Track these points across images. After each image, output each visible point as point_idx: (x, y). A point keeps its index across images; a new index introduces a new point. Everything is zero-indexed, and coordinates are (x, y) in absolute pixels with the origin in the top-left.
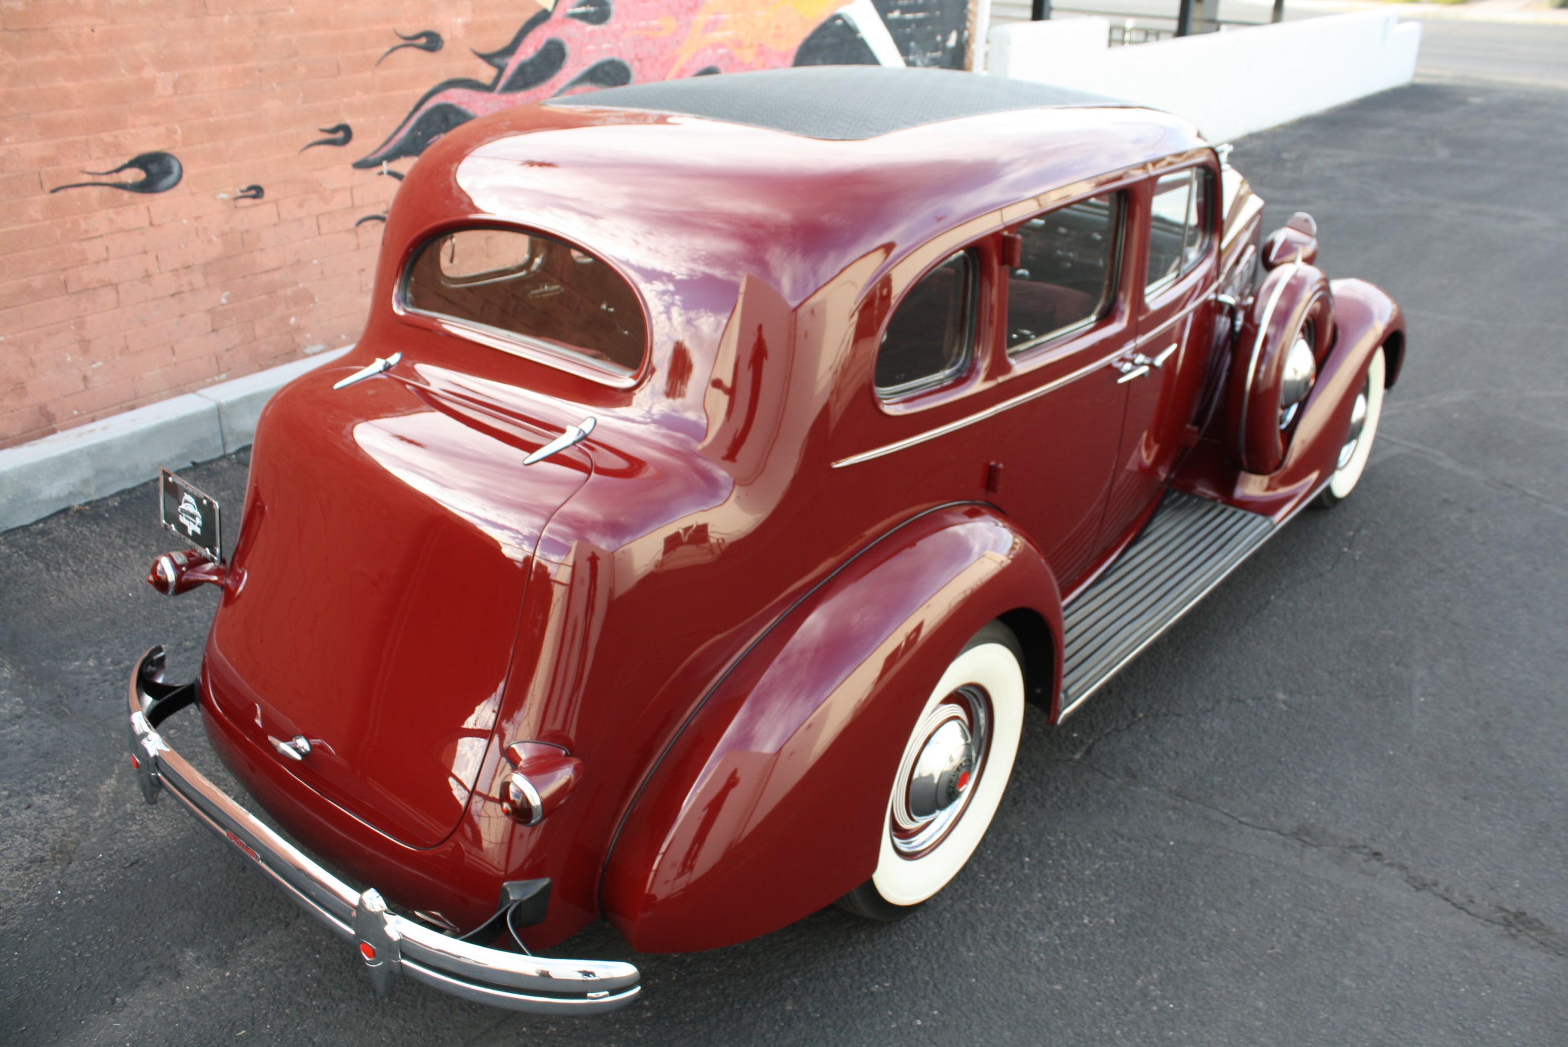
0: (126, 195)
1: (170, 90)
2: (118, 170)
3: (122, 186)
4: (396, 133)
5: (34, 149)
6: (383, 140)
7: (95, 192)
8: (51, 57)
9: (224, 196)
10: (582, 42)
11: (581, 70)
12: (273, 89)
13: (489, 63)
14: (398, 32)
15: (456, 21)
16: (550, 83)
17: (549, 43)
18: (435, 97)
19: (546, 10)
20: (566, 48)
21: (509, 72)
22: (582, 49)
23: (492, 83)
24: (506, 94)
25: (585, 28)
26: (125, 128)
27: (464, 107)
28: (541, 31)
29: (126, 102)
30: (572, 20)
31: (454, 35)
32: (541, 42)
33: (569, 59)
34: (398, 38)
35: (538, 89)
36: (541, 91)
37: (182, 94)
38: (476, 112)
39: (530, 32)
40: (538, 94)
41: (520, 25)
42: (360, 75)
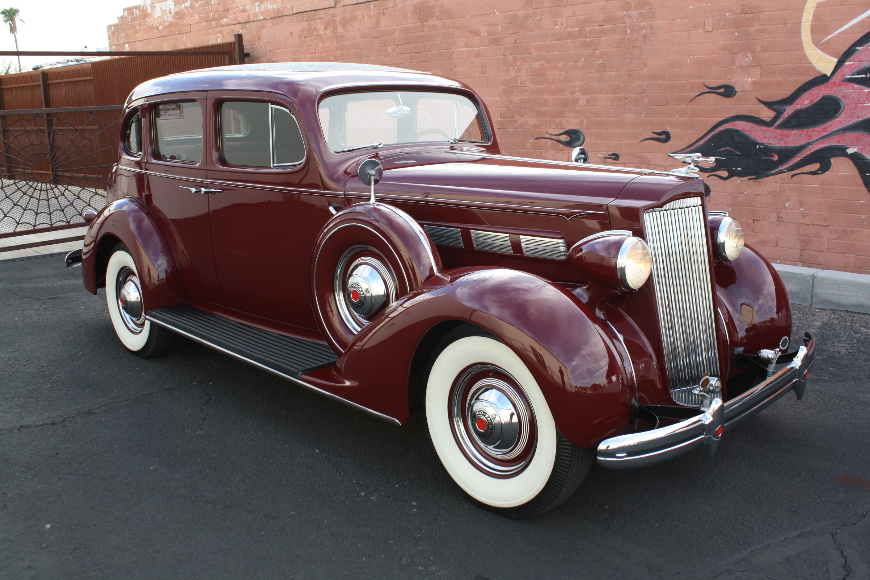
0: (561, 146)
1: (584, 104)
2: (560, 135)
3: (560, 141)
4: (697, 141)
5: (533, 121)
6: (688, 144)
7: (550, 142)
8: (544, 86)
9: (601, 156)
10: (859, 100)
11: (854, 121)
12: (631, 108)
13: (770, 108)
14: (706, 84)
15: (747, 80)
16: (823, 126)
17: (825, 98)
18: (726, 124)
19: (825, 76)
20: (842, 103)
21: (785, 115)
22: (858, 105)
23: (771, 121)
24: (782, 129)
25: (863, 90)
26: (565, 117)
27: (747, 133)
28: (818, 90)
29: (566, 107)
30: (849, 84)
31: (744, 88)
32: (817, 97)
33: (844, 112)
34: (705, 88)
35: (810, 130)
36: (813, 131)
37: (589, 106)
38: (755, 138)
39: (808, 90)
40: (810, 133)
41: (800, 85)
42: (679, 106)
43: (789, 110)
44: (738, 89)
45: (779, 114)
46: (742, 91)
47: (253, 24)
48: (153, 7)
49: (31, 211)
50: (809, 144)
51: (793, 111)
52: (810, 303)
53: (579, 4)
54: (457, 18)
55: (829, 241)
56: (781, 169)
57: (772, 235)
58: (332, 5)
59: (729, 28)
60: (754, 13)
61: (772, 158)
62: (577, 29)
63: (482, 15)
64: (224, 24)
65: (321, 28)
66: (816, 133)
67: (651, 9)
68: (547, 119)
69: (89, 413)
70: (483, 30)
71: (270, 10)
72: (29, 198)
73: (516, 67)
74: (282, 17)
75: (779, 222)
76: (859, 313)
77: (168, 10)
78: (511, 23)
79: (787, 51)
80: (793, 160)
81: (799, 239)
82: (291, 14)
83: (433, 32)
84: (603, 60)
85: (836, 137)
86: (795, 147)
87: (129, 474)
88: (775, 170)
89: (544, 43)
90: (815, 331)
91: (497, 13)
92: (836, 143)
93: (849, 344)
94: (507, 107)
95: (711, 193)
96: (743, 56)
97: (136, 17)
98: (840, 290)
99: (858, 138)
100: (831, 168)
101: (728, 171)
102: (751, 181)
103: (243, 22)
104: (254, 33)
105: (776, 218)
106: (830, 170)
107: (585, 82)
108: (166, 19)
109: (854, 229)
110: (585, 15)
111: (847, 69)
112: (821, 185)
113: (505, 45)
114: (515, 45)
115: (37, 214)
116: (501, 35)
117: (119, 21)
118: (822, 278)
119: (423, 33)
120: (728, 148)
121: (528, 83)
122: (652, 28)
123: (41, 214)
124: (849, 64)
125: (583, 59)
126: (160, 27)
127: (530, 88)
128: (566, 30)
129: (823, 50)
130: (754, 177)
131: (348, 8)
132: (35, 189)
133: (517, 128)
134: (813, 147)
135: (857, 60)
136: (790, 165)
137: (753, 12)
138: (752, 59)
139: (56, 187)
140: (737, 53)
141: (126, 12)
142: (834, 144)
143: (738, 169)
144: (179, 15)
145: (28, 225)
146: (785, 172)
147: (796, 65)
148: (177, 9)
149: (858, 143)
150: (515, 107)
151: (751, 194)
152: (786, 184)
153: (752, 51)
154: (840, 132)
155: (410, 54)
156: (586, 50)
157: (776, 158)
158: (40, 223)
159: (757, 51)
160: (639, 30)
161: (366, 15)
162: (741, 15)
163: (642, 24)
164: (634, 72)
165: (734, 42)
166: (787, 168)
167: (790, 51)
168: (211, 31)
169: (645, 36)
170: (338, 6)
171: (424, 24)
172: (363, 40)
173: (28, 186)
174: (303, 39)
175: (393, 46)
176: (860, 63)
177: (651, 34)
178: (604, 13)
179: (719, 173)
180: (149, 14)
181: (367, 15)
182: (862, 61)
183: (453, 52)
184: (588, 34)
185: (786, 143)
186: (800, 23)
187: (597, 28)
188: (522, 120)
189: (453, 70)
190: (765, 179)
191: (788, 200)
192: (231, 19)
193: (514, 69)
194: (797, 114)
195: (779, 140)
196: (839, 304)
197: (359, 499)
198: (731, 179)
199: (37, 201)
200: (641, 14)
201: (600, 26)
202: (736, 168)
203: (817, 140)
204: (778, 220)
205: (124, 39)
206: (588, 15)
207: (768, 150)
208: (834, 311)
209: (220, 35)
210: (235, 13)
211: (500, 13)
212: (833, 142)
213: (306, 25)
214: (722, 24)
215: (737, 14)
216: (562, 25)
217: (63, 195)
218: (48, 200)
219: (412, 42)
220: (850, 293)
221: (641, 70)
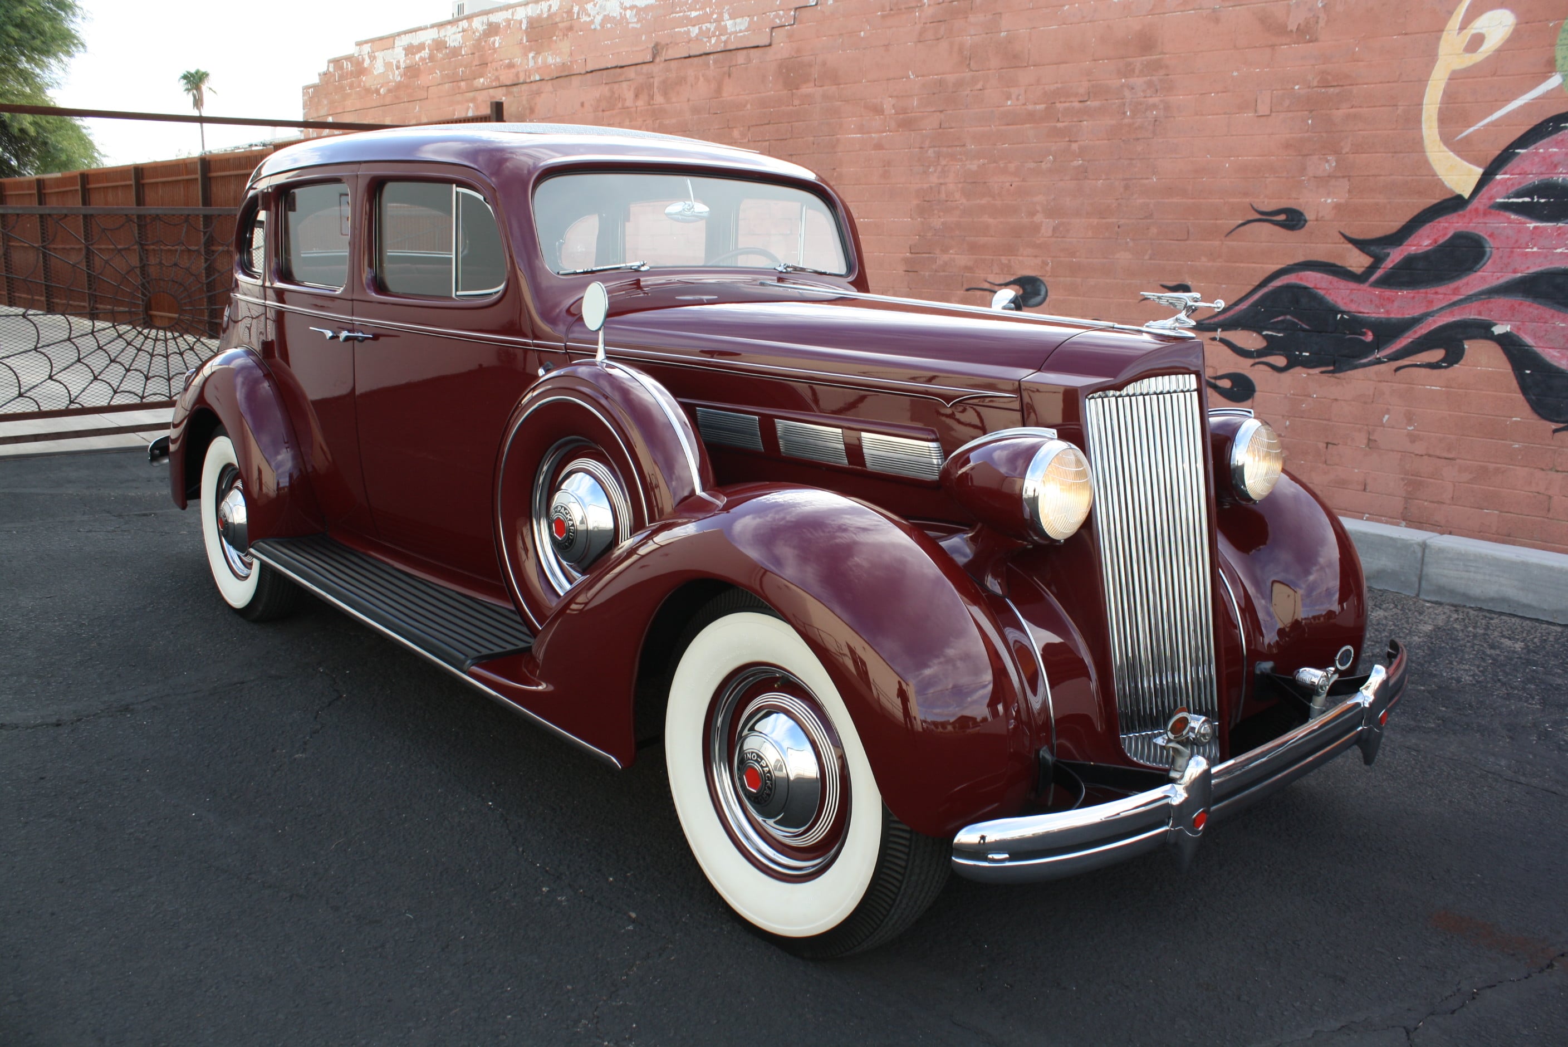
1: (1050, 233)
2: (1006, 285)
4: (1236, 303)
5: (963, 260)
10: (1517, 241)
11: (1508, 277)
12: (1127, 243)
13: (1362, 250)
14: (1255, 206)
15: (1326, 201)
16: (1453, 285)
17: (1458, 237)
18: (1286, 277)
19: (1460, 197)
20: (1487, 245)
21: (1389, 264)
22: (1515, 250)
23: (1364, 273)
24: (1381, 288)
25: (1525, 223)
26: (1016, 255)
27: (1321, 292)
28: (1446, 222)
29: (1020, 237)
30: (1502, 213)
31: (1320, 215)
32: (1445, 235)
33: (1490, 261)
34: (1253, 212)
35: (1431, 290)
36: (1436, 293)
37: (1057, 237)
38: (1336, 302)
39: (1429, 221)
40: (1430, 296)
41: (1416, 212)
42: (1208, 242)
43: (1395, 256)
44: (1309, 215)
45: (1378, 261)
46: (1317, 220)
47: (524, 87)
48: (373, 58)
49: (138, 373)
50: (1427, 315)
51: (1402, 257)
52: (1416, 592)
53: (1048, 64)
54: (846, 84)
55: (1454, 486)
56: (1378, 356)
57: (1356, 471)
58: (649, 58)
59: (1298, 111)
60: (1342, 86)
61: (1363, 338)
62: (1043, 106)
63: (888, 80)
64: (480, 86)
65: (629, 95)
66: (1441, 296)
67: (1168, 75)
68: (987, 257)
69: (127, 709)
70: (888, 105)
71: (550, 65)
72: (136, 351)
73: (939, 169)
74: (568, 78)
75: (1370, 448)
76: (1501, 614)
77: (395, 63)
78: (934, 94)
79: (1395, 152)
80: (1398, 341)
81: (1403, 479)
82: (583, 72)
83: (806, 106)
84: (1083, 160)
85: (1475, 305)
86: (1404, 319)
87: (149, 823)
88: (1366, 357)
89: (987, 129)
90: (1421, 640)
91: (912, 77)
92: (1474, 315)
93: (1478, 667)
94: (922, 234)
95: (1257, 394)
96: (1320, 159)
97: (347, 73)
98: (1470, 572)
99: (1512, 308)
100: (1464, 358)
101: (1287, 357)
102: (1325, 376)
103: (508, 83)
104: (525, 102)
105: (1365, 441)
106: (1462, 362)
107: (1052, 197)
108: (391, 77)
109: (1499, 465)
110: (1057, 83)
111: (1499, 188)
112: (1446, 387)
113: (922, 130)
114: (940, 130)
115: (147, 378)
116: (917, 114)
117: (320, 79)
118: (1439, 549)
119: (791, 107)
120: (1289, 317)
121: (957, 196)
122: (1167, 108)
123: (153, 379)
124: (1502, 179)
125: (1051, 157)
126: (382, 91)
127: (961, 204)
128: (1023, 107)
129: (1459, 153)
130: (1331, 368)
131: (673, 65)
132: (146, 338)
133: (936, 271)
134: (1434, 322)
135: (1517, 171)
136: (1394, 350)
137: (1341, 84)
138: (1336, 166)
139: (182, 336)
140: (1311, 155)
141: (332, 65)
142: (1472, 317)
143: (1304, 354)
144: (412, 71)
145: (132, 395)
146: (1384, 362)
147: (1410, 178)
148: (408, 62)
149: (1513, 316)
150: (935, 235)
151: (1325, 398)
152: (1385, 383)
153: (1337, 152)
154: (1483, 297)
155: (768, 143)
156: (1056, 142)
157: (1369, 337)
158: (151, 392)
159: (1344, 152)
160: (1146, 110)
161: (701, 77)
162: (1319, 90)
163: (1151, 101)
164: (1134, 181)
165: (1306, 135)
166: (1389, 355)
167: (1401, 152)
168: (459, 97)
169: (1156, 121)
170: (658, 60)
171: (792, 94)
172: (695, 117)
173: (134, 332)
174: (600, 113)
175: (742, 129)
176: (1522, 176)
177: (1166, 117)
178: (1089, 81)
179: (1271, 359)
180: (366, 69)
181: (703, 76)
182: (1526, 174)
183: (838, 140)
184: (1060, 116)
185: (1387, 312)
186: (1420, 104)
187: (1076, 105)
188: (946, 257)
189: (837, 170)
190: (1349, 372)
191: (1388, 411)
192: (490, 78)
193: (935, 171)
194: (1409, 262)
195: (1377, 306)
196: (1466, 596)
197: (537, 899)
198: (1292, 371)
199: (149, 356)
200: (1150, 84)
201: (1081, 102)
202: (1301, 353)
203: (1442, 308)
204: (1368, 445)
205: (326, 108)
206: (1061, 83)
207: (1356, 323)
208: (1456, 608)
209: (471, 105)
210: (497, 69)
211: (918, 77)
212: (1469, 313)
213: (605, 90)
214: (1287, 103)
215: (1313, 88)
216: (1018, 99)
217: (192, 349)
218: (167, 357)
219: (772, 122)
220: (1487, 578)
221: (1147, 179)
